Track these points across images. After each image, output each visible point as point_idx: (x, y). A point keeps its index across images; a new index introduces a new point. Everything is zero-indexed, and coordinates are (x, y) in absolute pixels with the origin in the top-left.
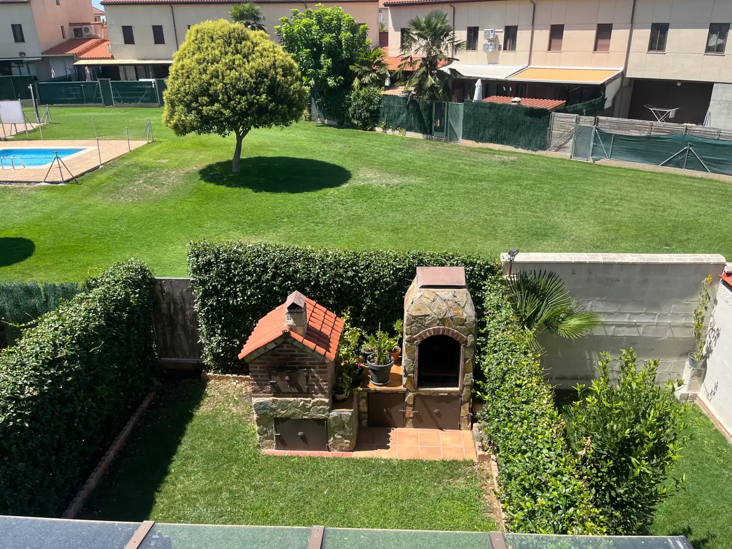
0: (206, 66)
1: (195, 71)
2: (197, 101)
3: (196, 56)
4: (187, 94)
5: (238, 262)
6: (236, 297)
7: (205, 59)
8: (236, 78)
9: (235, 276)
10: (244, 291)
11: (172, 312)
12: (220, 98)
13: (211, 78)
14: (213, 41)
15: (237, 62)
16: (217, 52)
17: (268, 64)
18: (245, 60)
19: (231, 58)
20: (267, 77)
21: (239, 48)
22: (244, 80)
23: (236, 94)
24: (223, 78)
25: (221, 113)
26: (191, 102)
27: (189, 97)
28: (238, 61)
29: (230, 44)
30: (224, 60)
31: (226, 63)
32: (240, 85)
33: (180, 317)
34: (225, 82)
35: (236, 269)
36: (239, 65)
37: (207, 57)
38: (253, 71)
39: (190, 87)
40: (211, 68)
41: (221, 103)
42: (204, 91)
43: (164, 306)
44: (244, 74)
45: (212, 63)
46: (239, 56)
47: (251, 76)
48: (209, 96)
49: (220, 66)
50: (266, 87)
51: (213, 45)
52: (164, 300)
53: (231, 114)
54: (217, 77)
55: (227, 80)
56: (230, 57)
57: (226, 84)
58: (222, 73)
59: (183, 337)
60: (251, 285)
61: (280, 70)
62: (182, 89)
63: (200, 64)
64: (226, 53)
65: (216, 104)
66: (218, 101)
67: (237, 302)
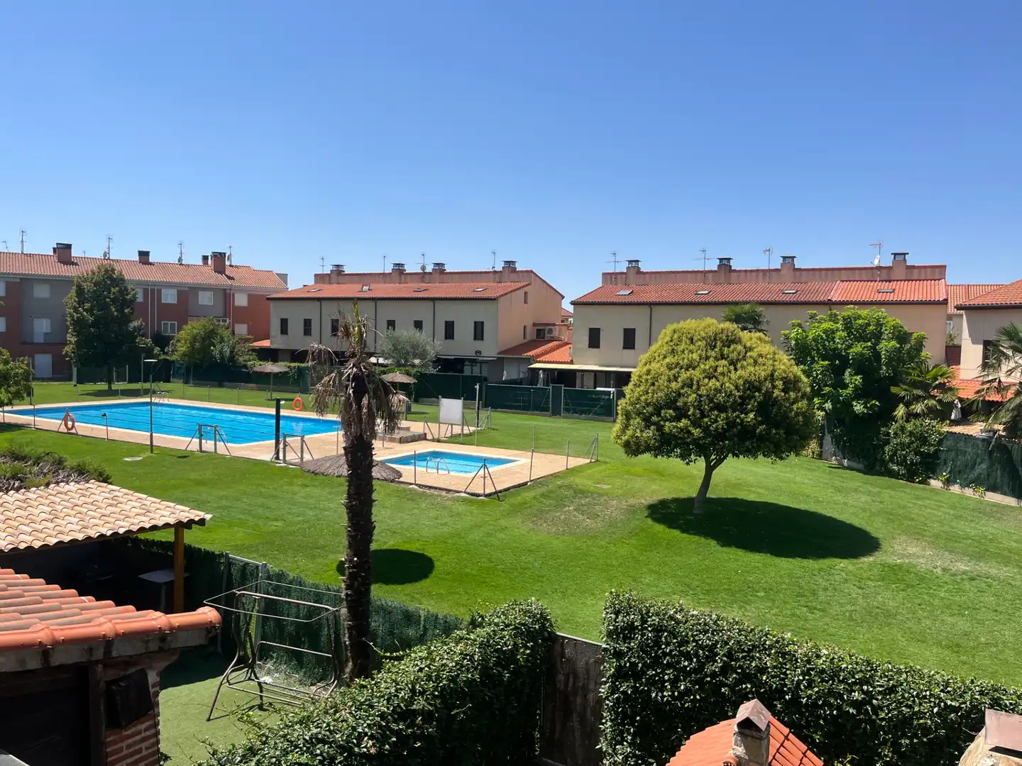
0: (678, 373)
1: (663, 377)
2: (659, 414)
3: (667, 360)
4: (648, 405)
5: (673, 634)
6: (662, 689)
7: (678, 364)
8: (716, 389)
9: (665, 654)
10: (675, 682)
11: (569, 689)
12: (690, 413)
13: (682, 387)
14: (692, 342)
15: (720, 370)
16: (695, 356)
17: (763, 374)
18: (732, 368)
19: (713, 364)
20: (759, 390)
21: (725, 352)
22: (726, 392)
23: (712, 409)
24: (698, 389)
25: (689, 432)
26: (652, 415)
27: (650, 409)
28: (721, 369)
29: (715, 347)
30: (702, 366)
31: (704, 371)
32: (721, 398)
33: (579, 700)
34: (699, 393)
35: (668, 644)
36: (723, 374)
37: (681, 362)
38: (741, 382)
39: (653, 397)
40: (684, 375)
41: (690, 420)
42: (671, 403)
43: (561, 677)
44: (727, 385)
45: (687, 369)
46: (724, 362)
47: (737, 387)
48: (676, 409)
49: (696, 374)
50: (756, 404)
51: (692, 347)
52: (562, 667)
53: (701, 435)
54: (691, 386)
55: (703, 391)
56: (711, 362)
57: (700, 396)
58: (698, 382)
59: (577, 734)
60: (688, 674)
61: (779, 384)
62: (643, 398)
63: (670, 369)
64: (707, 358)
65: (683, 420)
66: (687, 417)
67: (663, 697)
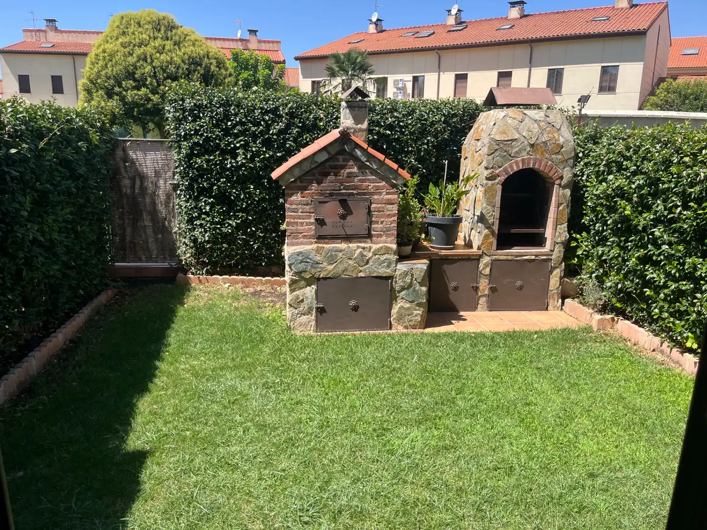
0: (132, 50)
1: (119, 54)
2: (120, 86)
3: (120, 40)
4: (109, 78)
7: (131, 42)
8: (167, 62)
12: (147, 83)
13: (138, 61)
14: (140, 26)
15: (167, 47)
16: (144, 36)
17: (202, 52)
18: (176, 47)
19: (161, 43)
20: (200, 65)
21: (169, 36)
22: (175, 64)
23: (165, 79)
24: (152, 61)
25: (149, 100)
26: (113, 86)
27: (112, 82)
28: (169, 46)
29: (160, 30)
30: (153, 44)
31: (155, 48)
32: (172, 69)
34: (154, 64)
36: (170, 51)
37: (133, 41)
38: (186, 57)
39: (112, 70)
40: (138, 51)
41: (148, 88)
42: (130, 75)
44: (175, 59)
45: (140, 46)
46: (169, 42)
47: (183, 61)
48: (135, 80)
49: (149, 50)
50: (199, 75)
51: (140, 30)
53: (160, 100)
54: (145, 60)
55: (156, 63)
56: (158, 43)
57: (154, 68)
58: (151, 56)
61: (214, 61)
62: (103, 73)
63: (125, 47)
64: (155, 38)
65: (143, 89)
66: (145, 85)
